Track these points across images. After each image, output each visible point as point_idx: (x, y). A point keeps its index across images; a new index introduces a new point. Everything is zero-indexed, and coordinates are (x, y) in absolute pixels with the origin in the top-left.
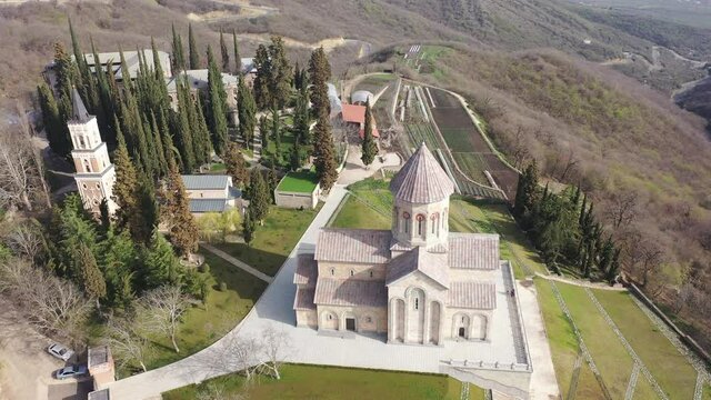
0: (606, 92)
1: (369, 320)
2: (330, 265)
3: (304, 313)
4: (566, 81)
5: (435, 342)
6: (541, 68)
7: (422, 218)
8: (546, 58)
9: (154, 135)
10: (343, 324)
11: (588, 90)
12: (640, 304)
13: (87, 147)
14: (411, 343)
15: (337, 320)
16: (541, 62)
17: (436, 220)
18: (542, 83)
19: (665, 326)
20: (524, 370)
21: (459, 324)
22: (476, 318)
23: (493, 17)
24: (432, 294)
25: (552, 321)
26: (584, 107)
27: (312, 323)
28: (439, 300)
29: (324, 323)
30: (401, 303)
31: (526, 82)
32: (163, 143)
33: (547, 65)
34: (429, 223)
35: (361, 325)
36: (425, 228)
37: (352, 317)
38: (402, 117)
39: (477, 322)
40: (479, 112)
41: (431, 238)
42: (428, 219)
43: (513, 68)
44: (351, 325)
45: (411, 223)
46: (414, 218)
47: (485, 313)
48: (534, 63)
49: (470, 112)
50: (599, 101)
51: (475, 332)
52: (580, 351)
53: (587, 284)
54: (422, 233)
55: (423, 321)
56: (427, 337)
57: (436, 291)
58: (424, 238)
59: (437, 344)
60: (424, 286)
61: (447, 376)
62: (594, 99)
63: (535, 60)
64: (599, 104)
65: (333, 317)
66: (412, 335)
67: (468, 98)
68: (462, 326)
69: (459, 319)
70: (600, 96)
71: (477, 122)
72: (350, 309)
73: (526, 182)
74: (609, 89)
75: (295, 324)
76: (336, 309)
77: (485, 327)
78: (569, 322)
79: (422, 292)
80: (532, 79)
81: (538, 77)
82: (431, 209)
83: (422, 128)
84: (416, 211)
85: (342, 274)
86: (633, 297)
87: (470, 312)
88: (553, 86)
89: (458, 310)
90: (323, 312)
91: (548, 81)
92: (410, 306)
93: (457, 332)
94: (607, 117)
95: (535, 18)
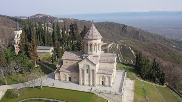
0: (176, 54)
1: (75, 78)
2: (66, 61)
3: (57, 75)
4: (164, 50)
5: (93, 85)
6: (157, 47)
7: (91, 45)
8: (158, 44)
9: (38, 39)
10: (68, 79)
11: (170, 53)
12: (172, 91)
13: (18, 37)
14: (86, 85)
15: (66, 77)
16: (157, 45)
17: (96, 46)
18: (157, 50)
19: (179, 97)
20: (120, 94)
21: (101, 80)
22: (106, 78)
23: (147, 40)
24: (92, 67)
25: (138, 89)
26: (169, 57)
27: (59, 79)
28: (94, 69)
29: (62, 78)
30: (83, 70)
31: (152, 49)
32: (40, 41)
33: (158, 46)
34: (93, 47)
35: (73, 79)
36: (92, 48)
37: (70, 77)
38: (111, 48)
39: (107, 79)
40: (134, 51)
41: (94, 52)
42: (93, 45)
43: (149, 46)
44: (70, 80)
45: (88, 47)
46: (89, 45)
47: (109, 76)
48: (154, 45)
49: (132, 51)
50: (174, 56)
51: (106, 83)
52: (145, 98)
53: (154, 84)
54: (91, 50)
55: (89, 77)
56: (91, 84)
57: (93, 66)
58: (92, 52)
59: (94, 86)
60: (89, 64)
61: (93, 93)
62: (172, 55)
63: (155, 45)
64: (174, 57)
65: (65, 76)
66: (86, 83)
67: (132, 48)
68: (103, 81)
69: (101, 78)
70: (174, 54)
71: (133, 53)
72: (69, 73)
73: (139, 57)
74: (177, 53)
75: (54, 79)
76: (66, 73)
77: (110, 82)
78: (144, 90)
79: (89, 66)
80: (154, 49)
81: (156, 49)
82: (94, 42)
83: (116, 50)
84: (89, 42)
85: (69, 64)
86: (170, 89)
87: (105, 75)
88: (160, 51)
89: (101, 75)
90: (62, 75)
91: (159, 50)
92: (85, 72)
93: (101, 83)
94: (177, 60)
95: (159, 41)
